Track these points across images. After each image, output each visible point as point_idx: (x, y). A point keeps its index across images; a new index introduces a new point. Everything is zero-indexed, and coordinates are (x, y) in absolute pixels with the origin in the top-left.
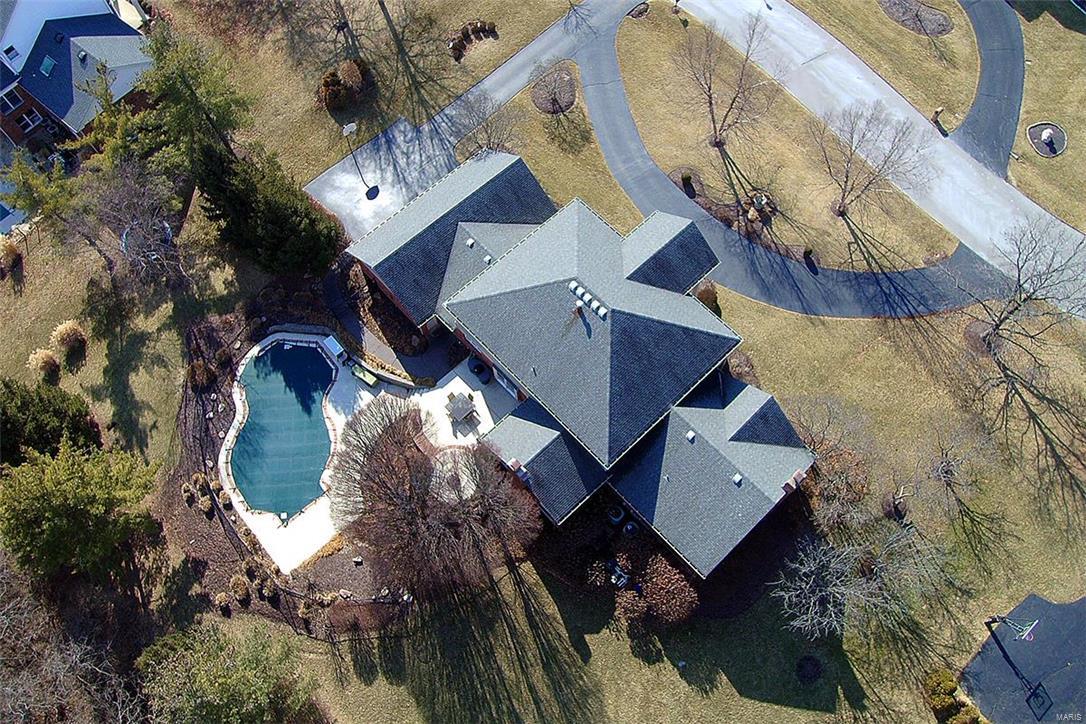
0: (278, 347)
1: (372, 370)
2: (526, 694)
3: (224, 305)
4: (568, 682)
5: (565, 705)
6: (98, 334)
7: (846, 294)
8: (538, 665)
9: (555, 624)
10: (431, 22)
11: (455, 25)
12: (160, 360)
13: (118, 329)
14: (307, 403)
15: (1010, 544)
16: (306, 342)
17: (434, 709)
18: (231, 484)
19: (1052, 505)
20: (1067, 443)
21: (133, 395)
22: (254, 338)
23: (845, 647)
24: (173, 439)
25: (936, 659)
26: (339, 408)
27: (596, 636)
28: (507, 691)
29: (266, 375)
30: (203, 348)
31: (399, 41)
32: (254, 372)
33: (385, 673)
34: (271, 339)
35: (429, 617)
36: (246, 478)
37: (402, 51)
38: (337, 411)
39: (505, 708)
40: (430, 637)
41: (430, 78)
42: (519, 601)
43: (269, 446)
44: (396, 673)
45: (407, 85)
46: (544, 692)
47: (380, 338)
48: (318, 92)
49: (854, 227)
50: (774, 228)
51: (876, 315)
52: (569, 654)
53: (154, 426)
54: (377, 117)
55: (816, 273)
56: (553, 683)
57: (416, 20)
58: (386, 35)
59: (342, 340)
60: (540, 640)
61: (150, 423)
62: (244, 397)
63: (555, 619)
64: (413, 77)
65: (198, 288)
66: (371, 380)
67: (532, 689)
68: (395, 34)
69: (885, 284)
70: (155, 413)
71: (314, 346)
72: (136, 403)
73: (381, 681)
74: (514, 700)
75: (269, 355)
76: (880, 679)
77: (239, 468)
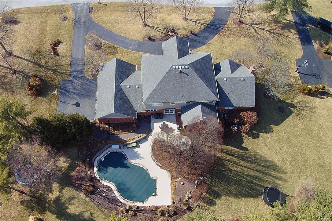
0: (100, 162)
1: (132, 142)
2: (246, 169)
3: (72, 167)
4: (250, 158)
5: (254, 163)
6: (42, 212)
7: (207, 34)
8: (241, 161)
9: (234, 150)
10: (39, 52)
11: (47, 48)
12: (71, 199)
13: (47, 205)
14: (125, 166)
15: (283, 55)
16: (106, 154)
17: (233, 193)
18: (132, 202)
19: (281, 42)
20: (271, 29)
21: (75, 214)
22: (91, 166)
23: (281, 99)
24: (101, 211)
25: (296, 86)
26: (135, 159)
27: (244, 143)
28: (241, 173)
29: (106, 171)
30: (80, 183)
31: (36, 63)
32: (102, 174)
33: (216, 199)
34: (96, 162)
35: (211, 177)
36: (133, 197)
37: (40, 66)
38: (135, 160)
39: (245, 176)
40: (216, 180)
41: (57, 66)
42: (223, 153)
43: (129, 185)
44: (218, 196)
45: (52, 72)
46: (248, 165)
47: (125, 134)
48: (28, 94)
49: (192, 20)
50: (178, 33)
51: (216, 34)
52: (243, 153)
53: (92, 214)
54: (53, 87)
55: (197, 35)
56: (247, 161)
57: (35, 54)
58: (31, 65)
59: (116, 143)
60: (235, 156)
61: (89, 215)
62: (107, 181)
63: (233, 149)
64: (51, 69)
65: (58, 171)
66: (135, 144)
67: (245, 167)
68: (33, 62)
69: (211, 26)
70: (87, 211)
71: (109, 152)
72: (78, 215)
73: (217, 201)
74: (245, 173)
75: (100, 166)
76: (293, 99)
77: (129, 197)
